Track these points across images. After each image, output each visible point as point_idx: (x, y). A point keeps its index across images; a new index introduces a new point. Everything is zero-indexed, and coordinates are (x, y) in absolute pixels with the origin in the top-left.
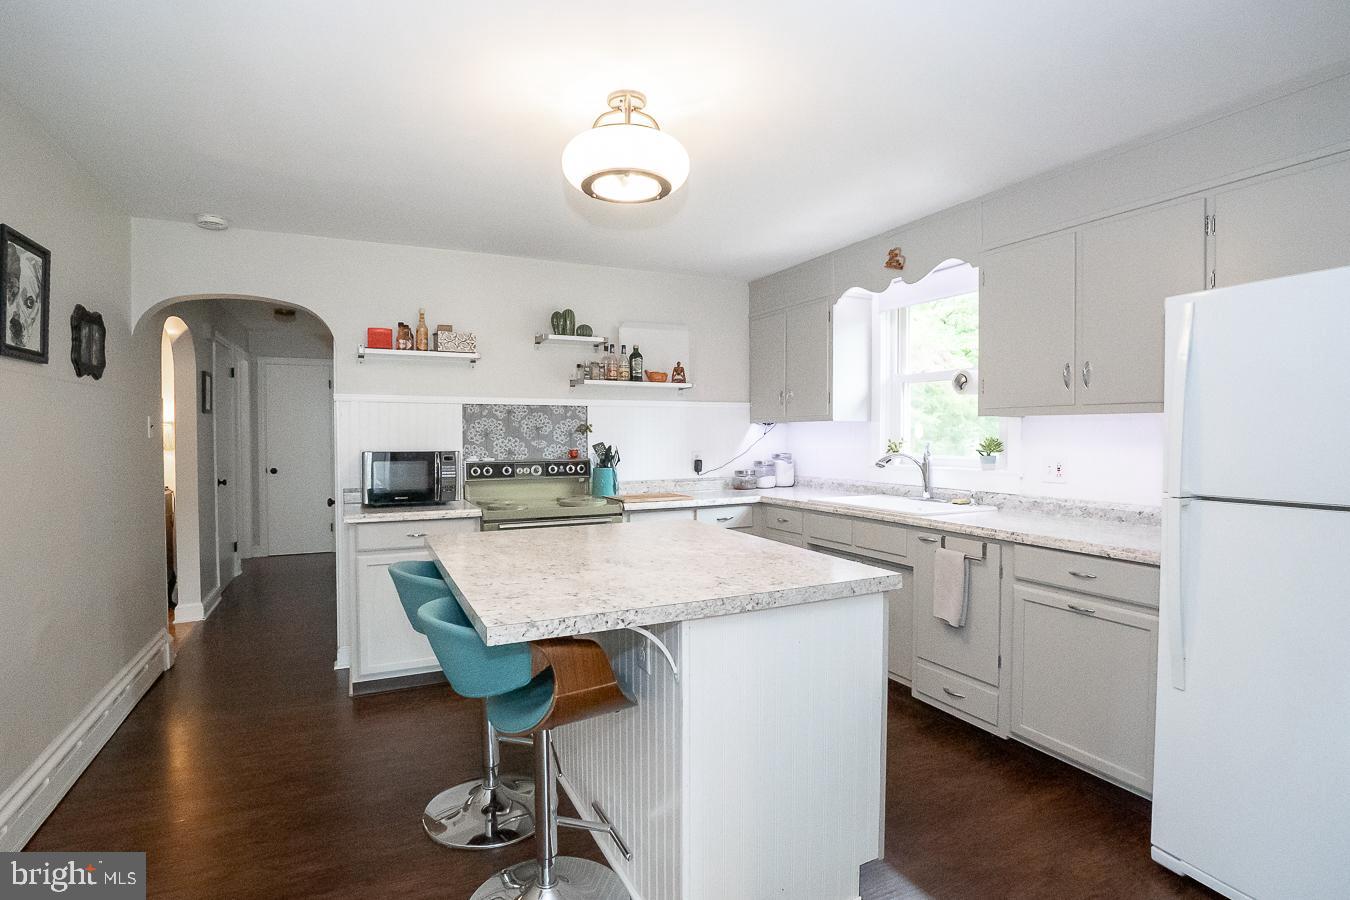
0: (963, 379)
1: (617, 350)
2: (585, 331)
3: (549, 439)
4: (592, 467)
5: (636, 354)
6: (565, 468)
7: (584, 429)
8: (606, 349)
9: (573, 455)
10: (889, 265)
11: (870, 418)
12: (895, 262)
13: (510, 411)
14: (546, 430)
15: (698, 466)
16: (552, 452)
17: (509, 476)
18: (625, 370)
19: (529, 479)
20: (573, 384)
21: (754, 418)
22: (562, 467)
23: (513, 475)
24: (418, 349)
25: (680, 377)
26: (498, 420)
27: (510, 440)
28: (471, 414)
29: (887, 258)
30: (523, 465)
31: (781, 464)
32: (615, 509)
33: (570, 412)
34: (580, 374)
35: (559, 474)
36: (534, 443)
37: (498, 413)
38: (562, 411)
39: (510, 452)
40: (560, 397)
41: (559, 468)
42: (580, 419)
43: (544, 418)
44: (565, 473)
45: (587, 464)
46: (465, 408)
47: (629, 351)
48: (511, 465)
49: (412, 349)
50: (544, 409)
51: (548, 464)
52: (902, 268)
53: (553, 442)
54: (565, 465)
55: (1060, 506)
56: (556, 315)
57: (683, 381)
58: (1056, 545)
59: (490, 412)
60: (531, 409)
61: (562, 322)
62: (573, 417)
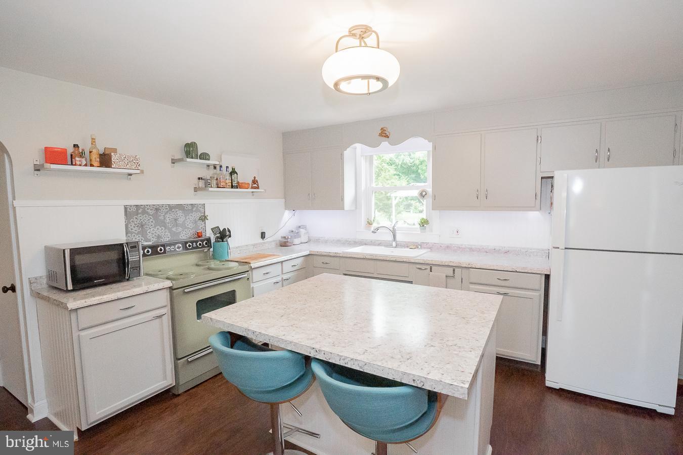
0: (424, 193)
1: (224, 168)
2: (204, 156)
3: (183, 226)
4: (212, 242)
5: (233, 172)
6: (196, 244)
7: (204, 218)
8: (215, 168)
9: (199, 235)
10: (381, 135)
11: (356, 208)
12: (384, 134)
13: (157, 209)
14: (181, 221)
15: (263, 235)
16: (186, 235)
17: (163, 253)
18: (229, 181)
19: (174, 254)
20: (196, 190)
21: (287, 207)
22: (194, 244)
23: (165, 252)
24: (92, 165)
25: (256, 185)
26: (149, 215)
27: (158, 229)
28: (130, 213)
29: (380, 132)
30: (170, 245)
31: (302, 231)
32: (246, 268)
33: (195, 208)
34: (201, 184)
35: (194, 248)
36: (174, 229)
37: (149, 211)
38: (190, 207)
39: (159, 237)
40: (189, 199)
41: (193, 245)
42: (200, 211)
43: (180, 213)
44: (197, 247)
45: (209, 240)
46: (126, 209)
47: (230, 170)
48: (163, 246)
49: (86, 165)
50: (180, 207)
51: (186, 243)
52: (388, 137)
53: (186, 228)
54: (196, 242)
55: (460, 248)
56: (187, 145)
57: (258, 188)
58: (492, 268)
59: (144, 209)
60: (171, 208)
61: (190, 150)
62: (198, 211)
